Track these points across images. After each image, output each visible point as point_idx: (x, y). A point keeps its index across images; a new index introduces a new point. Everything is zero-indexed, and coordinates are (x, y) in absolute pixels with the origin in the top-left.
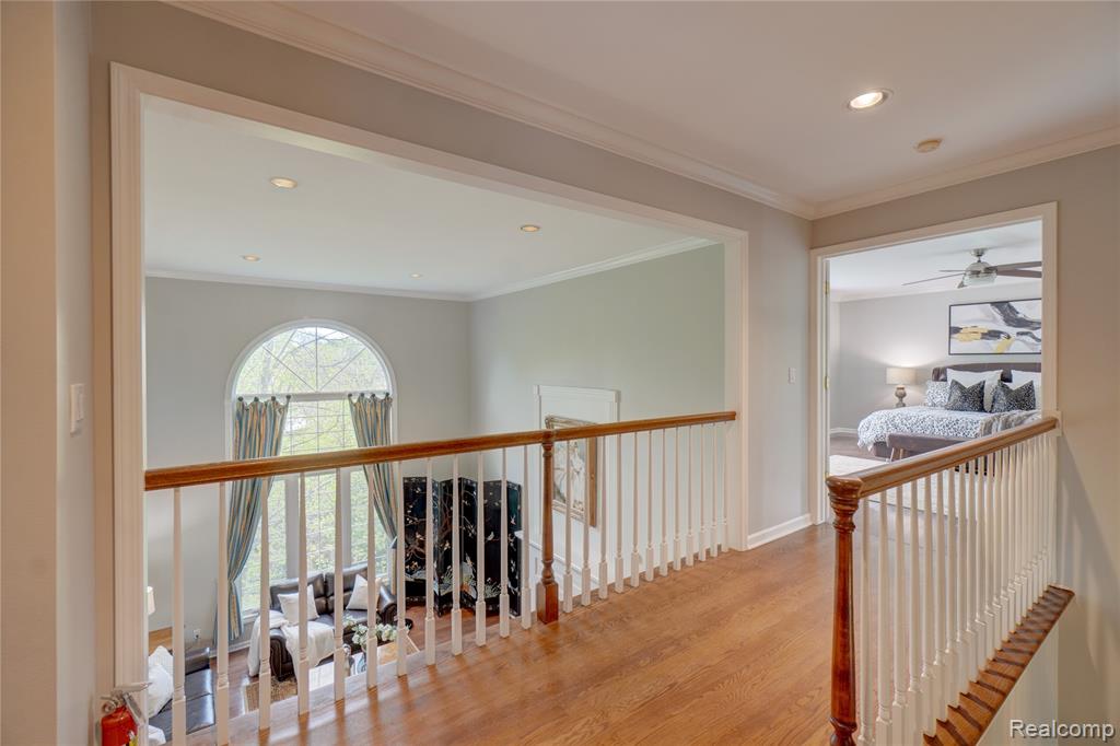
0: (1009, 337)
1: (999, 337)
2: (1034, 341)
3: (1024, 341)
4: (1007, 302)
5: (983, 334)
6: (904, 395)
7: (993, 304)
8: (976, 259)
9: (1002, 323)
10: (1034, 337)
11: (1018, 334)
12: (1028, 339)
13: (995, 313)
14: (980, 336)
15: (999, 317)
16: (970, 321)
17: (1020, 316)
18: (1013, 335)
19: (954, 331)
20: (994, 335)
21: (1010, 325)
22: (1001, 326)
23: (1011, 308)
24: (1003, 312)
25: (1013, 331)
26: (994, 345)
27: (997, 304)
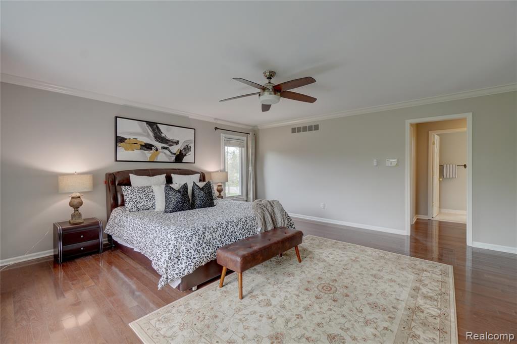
0: (157, 150)
1: (151, 149)
2: (170, 154)
3: (165, 153)
4: (156, 123)
5: (142, 146)
6: (81, 204)
7: (148, 123)
8: (267, 81)
9: (153, 138)
10: (170, 151)
11: (162, 148)
12: (166, 151)
13: (149, 130)
14: (139, 147)
15: (152, 134)
16: (131, 134)
17: (163, 135)
18: (159, 149)
19: (119, 140)
20: (148, 147)
21: (157, 141)
22: (153, 141)
23: (158, 128)
24: (153, 130)
25: (159, 145)
26: (148, 155)
27: (151, 124)
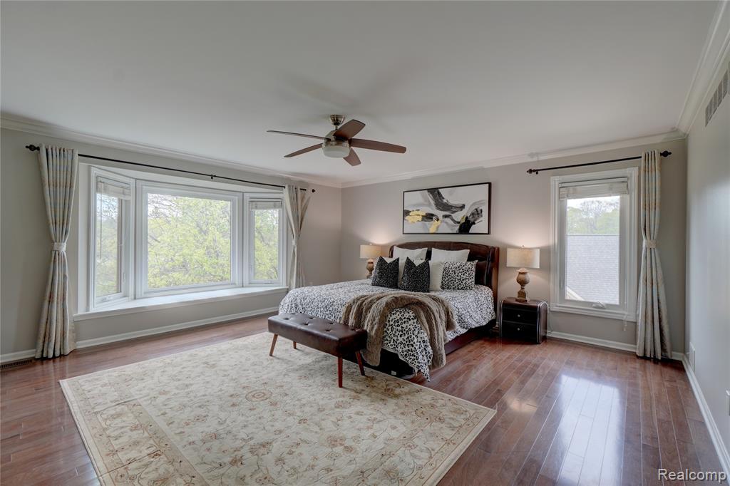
0: (438, 219)
1: (432, 219)
2: (452, 223)
3: (446, 223)
4: (438, 188)
5: (423, 217)
7: (429, 190)
9: (434, 207)
10: (453, 220)
11: (443, 216)
12: (448, 220)
13: (430, 198)
14: (421, 218)
15: (432, 202)
16: (415, 205)
17: (445, 201)
18: (441, 218)
19: (406, 213)
20: (430, 217)
21: (438, 209)
22: (433, 210)
23: (439, 193)
24: (434, 197)
25: (440, 214)
26: (429, 226)
27: (432, 191)
